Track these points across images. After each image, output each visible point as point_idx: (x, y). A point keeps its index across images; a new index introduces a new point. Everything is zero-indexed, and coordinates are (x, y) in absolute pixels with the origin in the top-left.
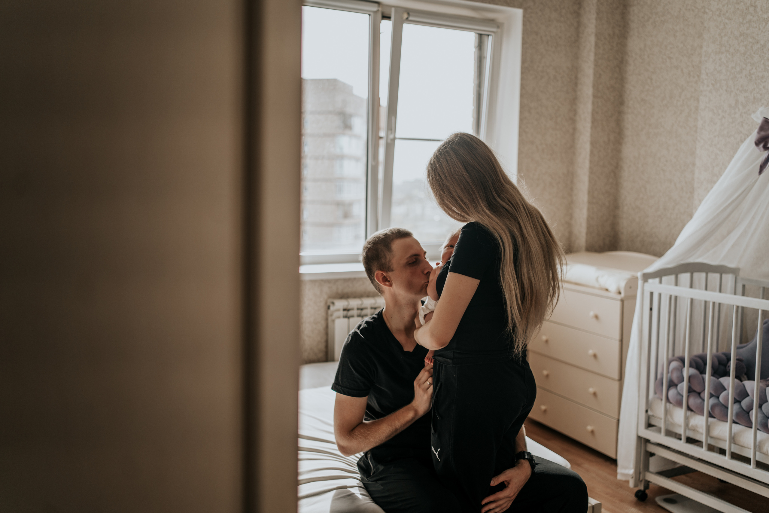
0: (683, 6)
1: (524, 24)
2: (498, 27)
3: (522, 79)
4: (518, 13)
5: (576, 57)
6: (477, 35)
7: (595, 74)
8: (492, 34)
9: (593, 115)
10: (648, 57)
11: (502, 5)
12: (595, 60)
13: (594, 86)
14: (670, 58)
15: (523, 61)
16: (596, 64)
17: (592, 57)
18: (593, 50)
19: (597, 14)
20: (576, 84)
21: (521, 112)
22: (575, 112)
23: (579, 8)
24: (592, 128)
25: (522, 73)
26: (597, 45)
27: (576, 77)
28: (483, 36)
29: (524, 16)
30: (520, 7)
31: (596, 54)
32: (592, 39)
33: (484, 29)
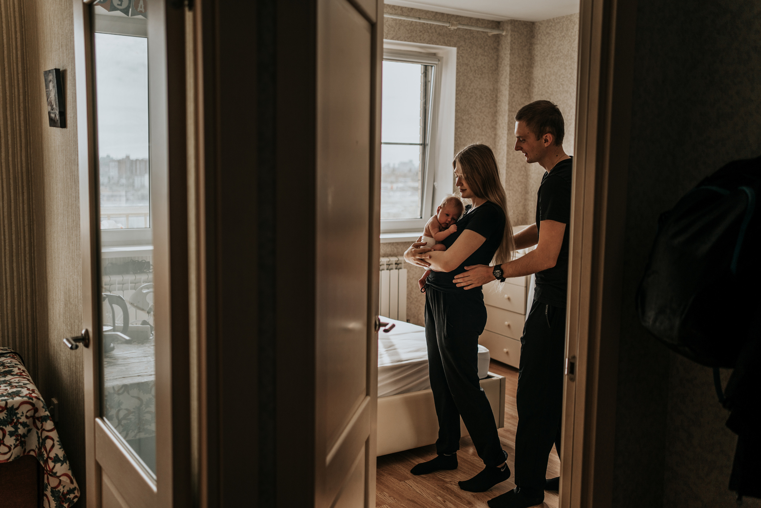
0: (570, 48)
1: (458, 59)
2: (439, 60)
3: (457, 99)
4: (454, 50)
5: (496, 81)
6: (423, 66)
7: (510, 95)
8: (435, 65)
9: (508, 124)
10: (548, 82)
11: (442, 45)
12: (510, 84)
13: (509, 104)
14: (562, 84)
15: (457, 86)
16: (511, 88)
17: (508, 82)
18: (508, 77)
19: (511, 50)
20: (496, 102)
21: (456, 123)
22: (496, 122)
23: (498, 45)
24: (508, 134)
25: (457, 94)
26: (511, 73)
27: (496, 96)
28: (427, 66)
29: (458, 53)
30: (455, 47)
31: (510, 80)
32: (508, 69)
33: (428, 62)
